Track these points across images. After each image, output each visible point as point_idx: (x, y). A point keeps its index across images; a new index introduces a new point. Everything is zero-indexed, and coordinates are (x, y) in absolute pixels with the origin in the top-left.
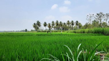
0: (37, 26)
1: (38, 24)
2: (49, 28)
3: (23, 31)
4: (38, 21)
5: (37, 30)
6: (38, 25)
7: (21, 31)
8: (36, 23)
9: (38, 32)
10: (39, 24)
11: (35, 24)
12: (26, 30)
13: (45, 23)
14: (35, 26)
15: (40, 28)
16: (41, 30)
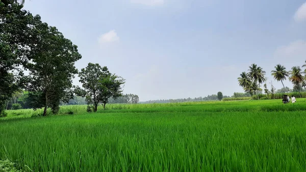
0: (253, 81)
1: (255, 75)
2: (297, 83)
3: (213, 97)
4: (254, 66)
5: (251, 94)
6: (256, 78)
7: (206, 99)
8: (248, 71)
9: (255, 99)
10: (256, 73)
11: (243, 75)
12: (220, 96)
13: (279, 68)
14: (244, 81)
15: (261, 86)
16: (266, 91)
